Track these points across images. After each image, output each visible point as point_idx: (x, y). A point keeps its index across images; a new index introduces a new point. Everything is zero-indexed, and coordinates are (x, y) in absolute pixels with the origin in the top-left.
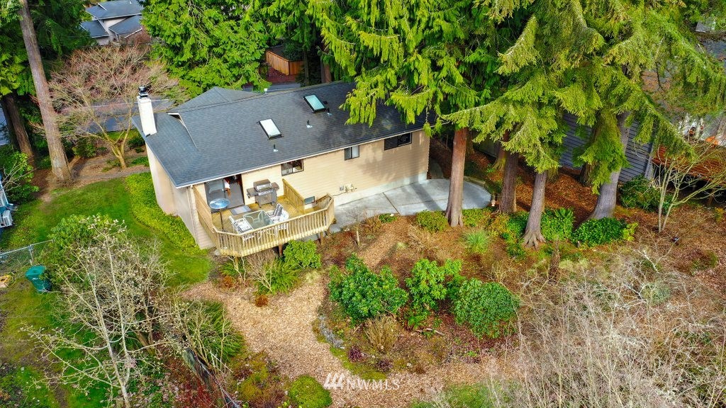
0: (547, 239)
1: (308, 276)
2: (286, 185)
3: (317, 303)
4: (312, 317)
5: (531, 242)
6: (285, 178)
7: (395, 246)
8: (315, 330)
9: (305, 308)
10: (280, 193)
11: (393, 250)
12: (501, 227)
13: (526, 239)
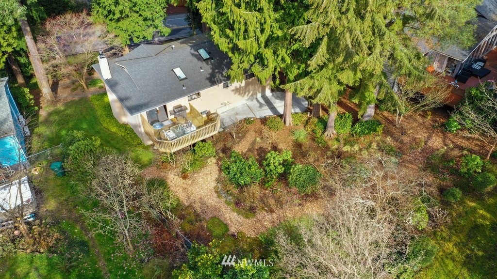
0: (337, 133)
1: (209, 160)
2: (191, 107)
3: (215, 175)
4: (213, 184)
5: (329, 134)
6: (191, 102)
7: (255, 140)
8: (216, 192)
9: (209, 179)
10: (188, 111)
11: (254, 142)
12: (313, 126)
13: (326, 134)
